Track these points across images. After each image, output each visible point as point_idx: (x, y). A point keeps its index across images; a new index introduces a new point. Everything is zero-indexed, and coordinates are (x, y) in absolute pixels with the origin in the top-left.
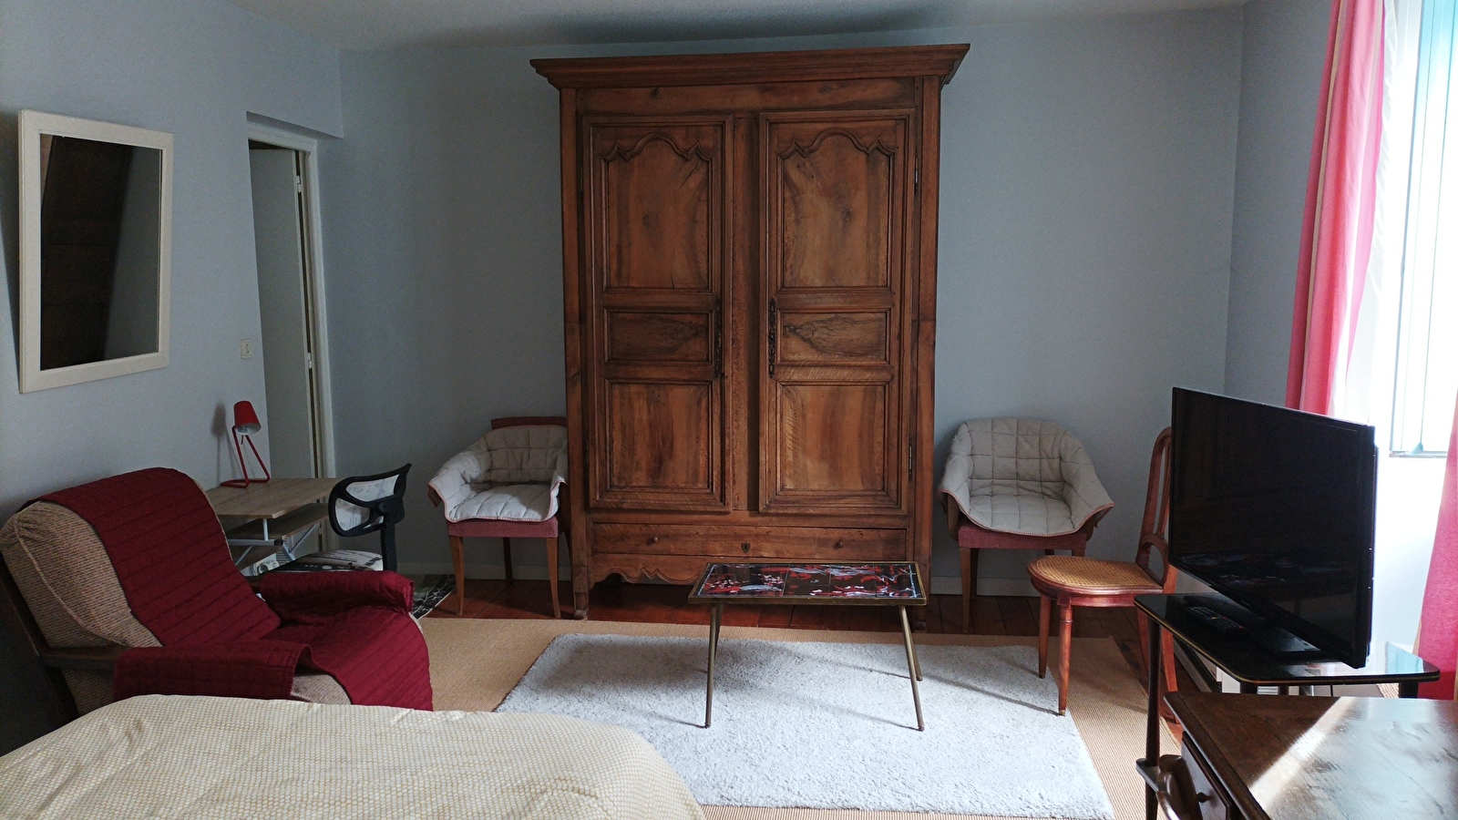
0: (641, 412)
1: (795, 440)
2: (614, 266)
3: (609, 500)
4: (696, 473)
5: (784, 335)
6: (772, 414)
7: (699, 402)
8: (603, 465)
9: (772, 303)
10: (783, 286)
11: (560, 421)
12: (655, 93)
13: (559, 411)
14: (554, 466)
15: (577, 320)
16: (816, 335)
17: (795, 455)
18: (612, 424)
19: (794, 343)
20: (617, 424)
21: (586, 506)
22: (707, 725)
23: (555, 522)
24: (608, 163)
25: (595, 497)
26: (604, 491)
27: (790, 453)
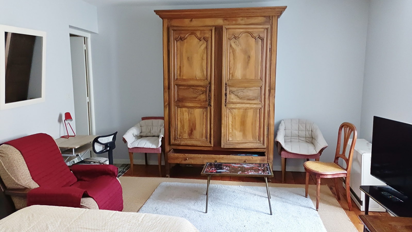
0: (186, 116)
1: (232, 126)
2: (179, 72)
3: (177, 142)
4: (202, 135)
5: (229, 93)
6: (226, 118)
7: (204, 113)
8: (175, 132)
9: (226, 84)
10: (229, 79)
11: (162, 118)
12: (191, 21)
13: (162, 115)
14: (160, 132)
15: (168, 88)
16: (239, 94)
17: (232, 130)
18: (177, 119)
19: (232, 96)
20: (179, 120)
21: (170, 144)
22: (206, 212)
23: (160, 149)
24: (177, 41)
25: (172, 141)
26: (175, 140)
27: (231, 130)
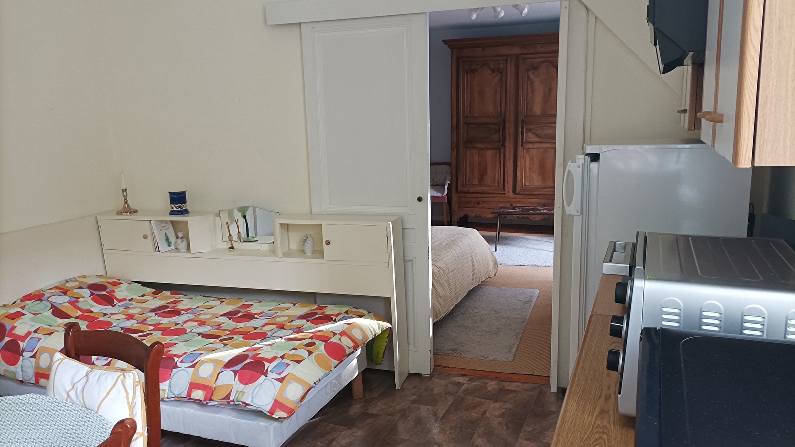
0: (476, 159)
1: (529, 168)
2: (468, 109)
3: (465, 189)
4: (495, 180)
5: (527, 132)
6: (522, 159)
7: (496, 156)
8: (463, 177)
9: (522, 121)
10: (526, 114)
11: (449, 164)
12: (484, 49)
13: (449, 161)
14: (445, 180)
15: (455, 128)
16: (538, 132)
17: (529, 174)
18: (466, 163)
19: (530, 135)
20: (468, 163)
21: (457, 191)
22: (496, 251)
23: (446, 197)
24: (467, 74)
25: (460, 188)
26: (463, 186)
27: (528, 173)
